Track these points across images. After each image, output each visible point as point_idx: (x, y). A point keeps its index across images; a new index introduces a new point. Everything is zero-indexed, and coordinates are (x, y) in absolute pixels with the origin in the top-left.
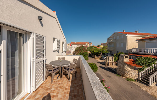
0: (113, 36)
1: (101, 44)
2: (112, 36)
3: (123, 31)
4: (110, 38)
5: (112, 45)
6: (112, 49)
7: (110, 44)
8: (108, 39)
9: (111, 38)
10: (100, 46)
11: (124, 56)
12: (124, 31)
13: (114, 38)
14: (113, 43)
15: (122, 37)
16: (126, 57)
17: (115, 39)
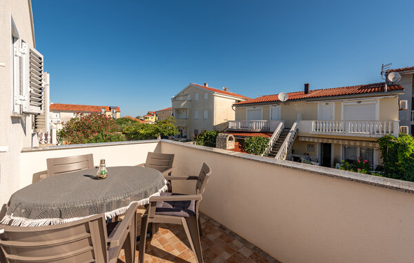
0: (185, 93)
1: (149, 114)
2: (183, 92)
3: (205, 84)
4: (178, 96)
5: (184, 115)
6: (185, 125)
7: (178, 111)
8: (174, 100)
9: (181, 98)
10: (146, 118)
11: (227, 136)
12: (207, 86)
13: (189, 98)
14: (186, 109)
15: (206, 97)
16: (231, 139)
17: (191, 101)
